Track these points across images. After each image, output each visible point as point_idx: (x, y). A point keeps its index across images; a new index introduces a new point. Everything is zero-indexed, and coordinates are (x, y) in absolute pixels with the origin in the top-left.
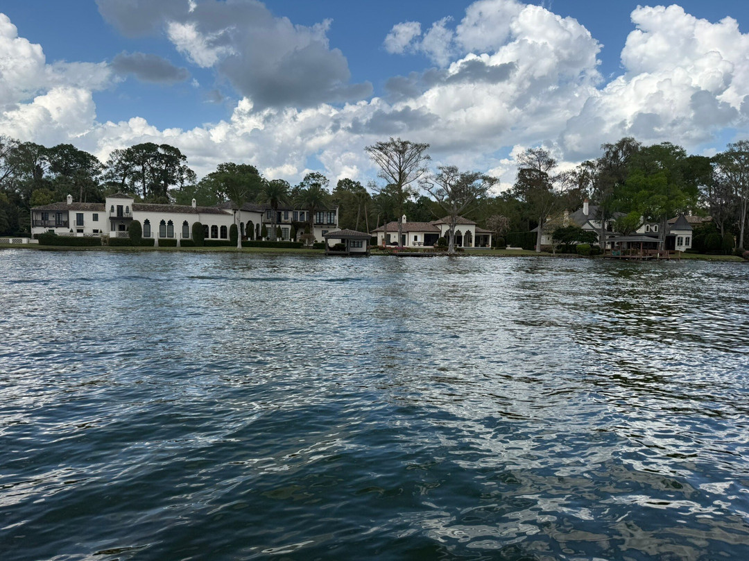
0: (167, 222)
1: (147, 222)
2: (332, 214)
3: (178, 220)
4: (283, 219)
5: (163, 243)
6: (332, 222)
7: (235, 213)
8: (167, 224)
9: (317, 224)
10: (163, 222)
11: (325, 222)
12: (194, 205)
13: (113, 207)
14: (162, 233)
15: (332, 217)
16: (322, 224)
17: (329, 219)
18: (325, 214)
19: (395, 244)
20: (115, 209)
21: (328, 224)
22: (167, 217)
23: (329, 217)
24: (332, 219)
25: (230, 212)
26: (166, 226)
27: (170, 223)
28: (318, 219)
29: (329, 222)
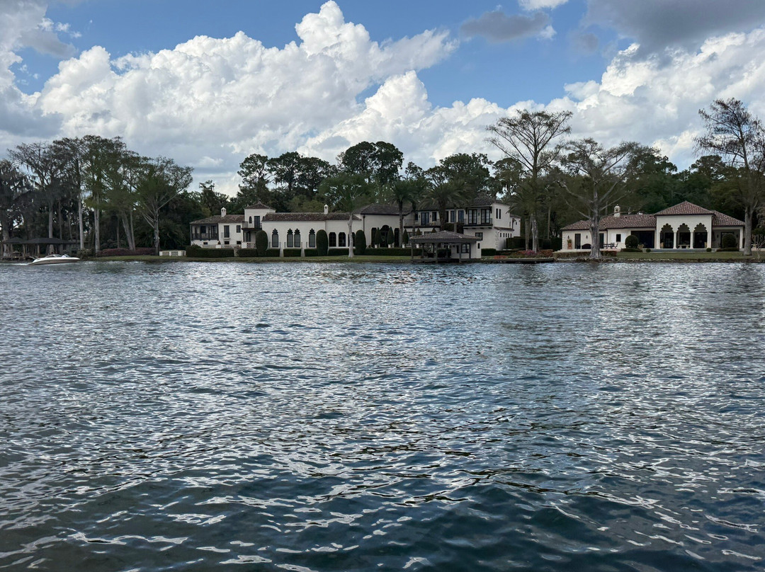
0: (294, 231)
1: (275, 232)
2: (488, 211)
3: (305, 228)
4: (431, 221)
5: (287, 253)
6: (488, 221)
7: (364, 217)
8: (294, 234)
9: (469, 225)
10: (290, 232)
11: (479, 222)
12: (326, 212)
13: (250, 218)
14: (289, 243)
15: (488, 215)
16: (476, 225)
17: (483, 218)
18: (479, 211)
19: (587, 246)
20: (253, 220)
21: (482, 224)
22: (294, 226)
23: (483, 215)
24: (488, 218)
25: (359, 216)
26: (294, 236)
27: (297, 232)
28: (471, 218)
29: (483, 222)
